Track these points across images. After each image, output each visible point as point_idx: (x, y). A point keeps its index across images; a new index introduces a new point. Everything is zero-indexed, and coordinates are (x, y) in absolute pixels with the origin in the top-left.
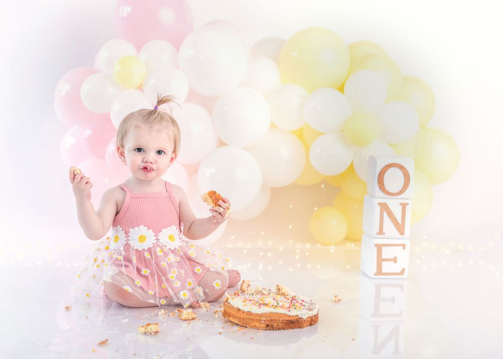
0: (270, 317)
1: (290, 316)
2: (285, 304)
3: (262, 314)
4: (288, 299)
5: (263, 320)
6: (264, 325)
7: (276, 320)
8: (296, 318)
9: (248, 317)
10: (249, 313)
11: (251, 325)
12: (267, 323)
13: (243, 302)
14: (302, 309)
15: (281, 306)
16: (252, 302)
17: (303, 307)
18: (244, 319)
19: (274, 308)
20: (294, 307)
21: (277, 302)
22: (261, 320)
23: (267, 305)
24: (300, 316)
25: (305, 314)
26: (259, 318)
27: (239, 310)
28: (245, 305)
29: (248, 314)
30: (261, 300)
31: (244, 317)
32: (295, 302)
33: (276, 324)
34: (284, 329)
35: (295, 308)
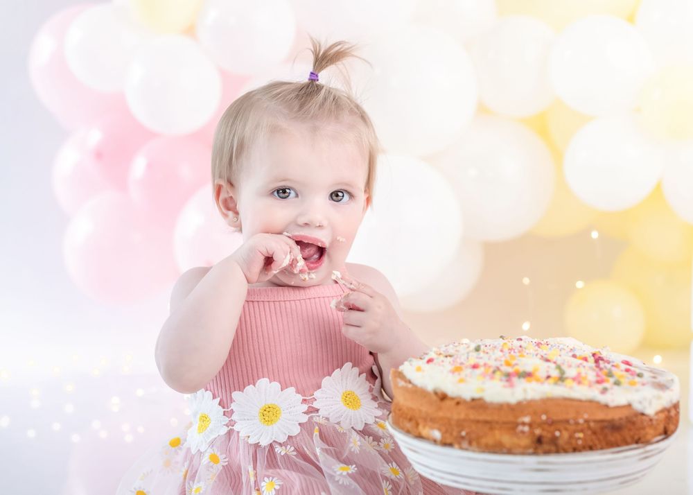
0: (546, 412)
1: (607, 406)
2: (583, 371)
3: (519, 404)
4: (586, 359)
5: (524, 424)
6: (525, 441)
7: (567, 421)
8: (625, 413)
9: (473, 415)
10: (478, 404)
11: (484, 441)
12: (538, 432)
13: (453, 372)
14: (638, 386)
15: (574, 379)
16: (481, 370)
17: (637, 379)
18: (460, 424)
19: (556, 383)
20: (612, 380)
21: (559, 367)
22: (517, 424)
23: (528, 375)
24: (638, 407)
25: (649, 402)
26: (511, 418)
27: (444, 397)
28: (462, 381)
29: (473, 408)
30: (508, 364)
31: (462, 416)
32: (609, 366)
33: (566, 435)
34: (591, 448)
35: (617, 383)
